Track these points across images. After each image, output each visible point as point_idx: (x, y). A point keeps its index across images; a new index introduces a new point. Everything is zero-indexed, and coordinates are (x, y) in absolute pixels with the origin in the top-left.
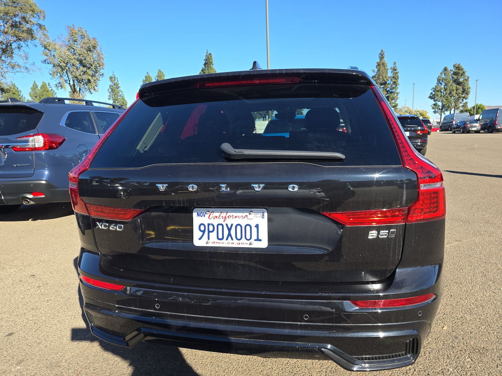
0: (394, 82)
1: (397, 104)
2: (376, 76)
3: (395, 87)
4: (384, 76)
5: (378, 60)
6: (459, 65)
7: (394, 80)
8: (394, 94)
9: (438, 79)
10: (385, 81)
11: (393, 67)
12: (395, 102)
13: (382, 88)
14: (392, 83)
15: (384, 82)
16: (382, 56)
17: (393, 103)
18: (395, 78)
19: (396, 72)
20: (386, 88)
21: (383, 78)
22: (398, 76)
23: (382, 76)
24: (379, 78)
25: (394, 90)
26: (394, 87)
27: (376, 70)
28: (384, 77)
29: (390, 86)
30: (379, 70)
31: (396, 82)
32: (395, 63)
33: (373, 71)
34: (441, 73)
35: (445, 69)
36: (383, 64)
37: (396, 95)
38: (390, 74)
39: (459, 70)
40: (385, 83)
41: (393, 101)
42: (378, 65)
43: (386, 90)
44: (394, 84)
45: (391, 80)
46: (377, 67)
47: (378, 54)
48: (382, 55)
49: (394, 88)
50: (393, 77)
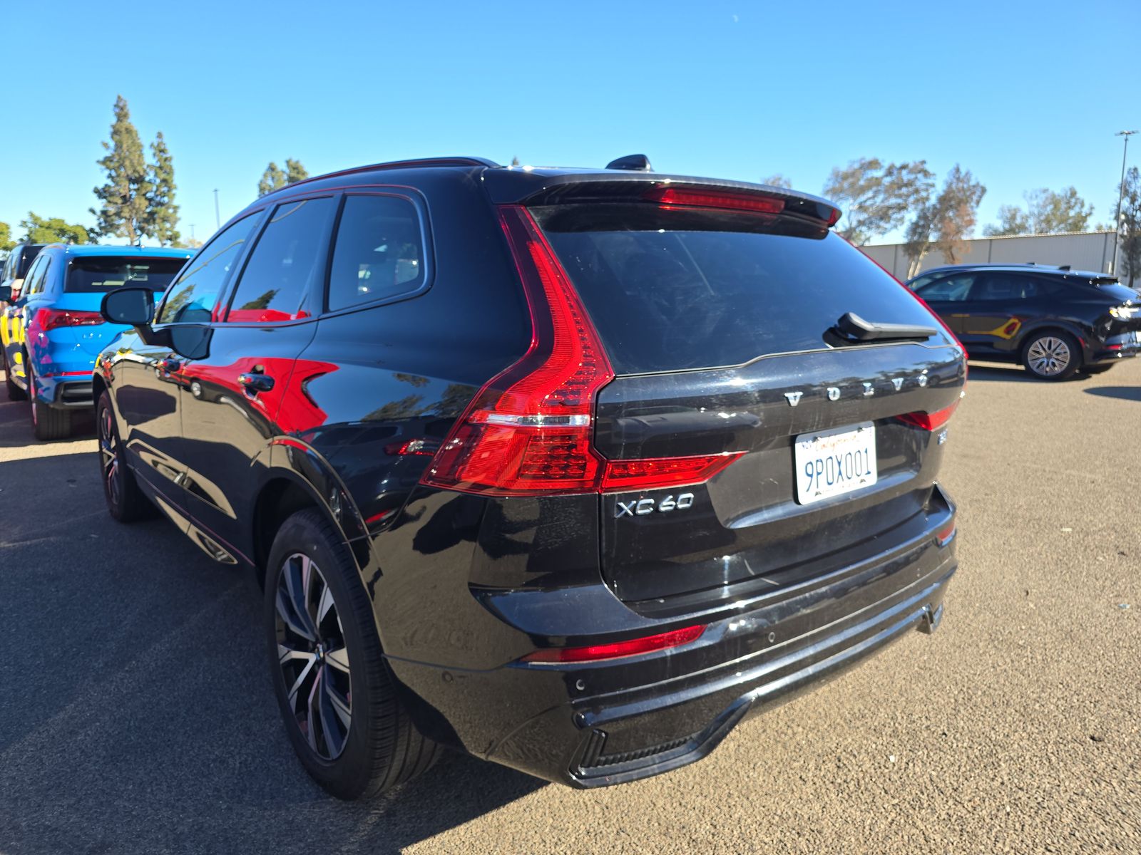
0: (164, 181)
1: (178, 233)
2: (115, 160)
3: (168, 191)
4: (135, 162)
5: (114, 120)
6: (297, 162)
7: (163, 176)
8: (168, 208)
9: (260, 185)
10: (139, 173)
11: (156, 144)
12: (172, 227)
13: (135, 190)
14: (158, 181)
15: (137, 175)
16: (121, 114)
17: (167, 230)
18: (164, 168)
19: (165, 156)
20: (144, 192)
21: (132, 165)
22: (171, 166)
23: (131, 161)
24: (122, 165)
25: (166, 199)
26: (163, 192)
27: (112, 144)
28: (136, 164)
29: (154, 188)
30: (119, 146)
31: (170, 181)
32: (160, 135)
33: (106, 145)
34: (265, 175)
35: (272, 168)
36: (129, 131)
37: (171, 211)
38: (149, 158)
39: (298, 173)
40: (139, 180)
41: (168, 225)
42: (115, 132)
43: (144, 195)
44: (163, 185)
45: (156, 175)
46: (112, 137)
47: (112, 107)
48: (122, 109)
49: (163, 195)
50: (161, 168)
